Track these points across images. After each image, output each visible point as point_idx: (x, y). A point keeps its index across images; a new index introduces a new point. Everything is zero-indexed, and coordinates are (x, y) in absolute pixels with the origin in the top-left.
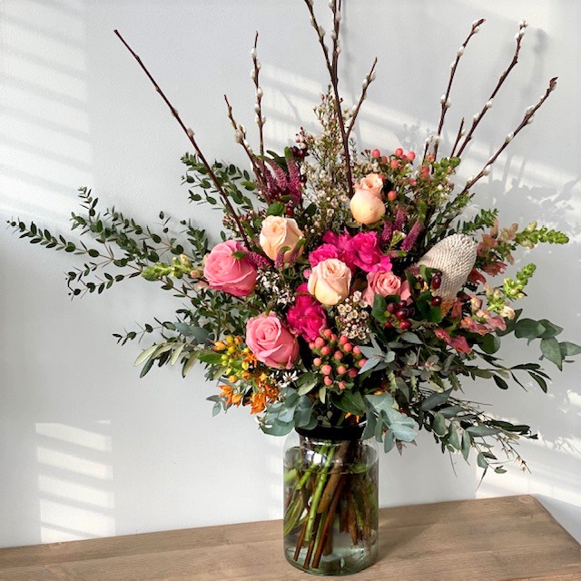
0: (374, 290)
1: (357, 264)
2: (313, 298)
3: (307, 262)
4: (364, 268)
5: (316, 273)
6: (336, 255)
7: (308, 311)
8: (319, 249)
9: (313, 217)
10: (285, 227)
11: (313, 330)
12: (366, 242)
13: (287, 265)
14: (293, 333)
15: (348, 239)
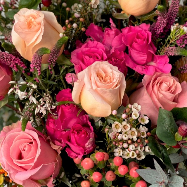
0: (151, 96)
1: (130, 65)
2: (78, 107)
3: (68, 62)
4: (138, 69)
5: (82, 80)
6: (105, 55)
7: (72, 122)
8: (84, 48)
9: (73, 7)
10: (43, 22)
11: (79, 145)
12: (138, 37)
13: (45, 66)
14: (55, 147)
15: (116, 34)
